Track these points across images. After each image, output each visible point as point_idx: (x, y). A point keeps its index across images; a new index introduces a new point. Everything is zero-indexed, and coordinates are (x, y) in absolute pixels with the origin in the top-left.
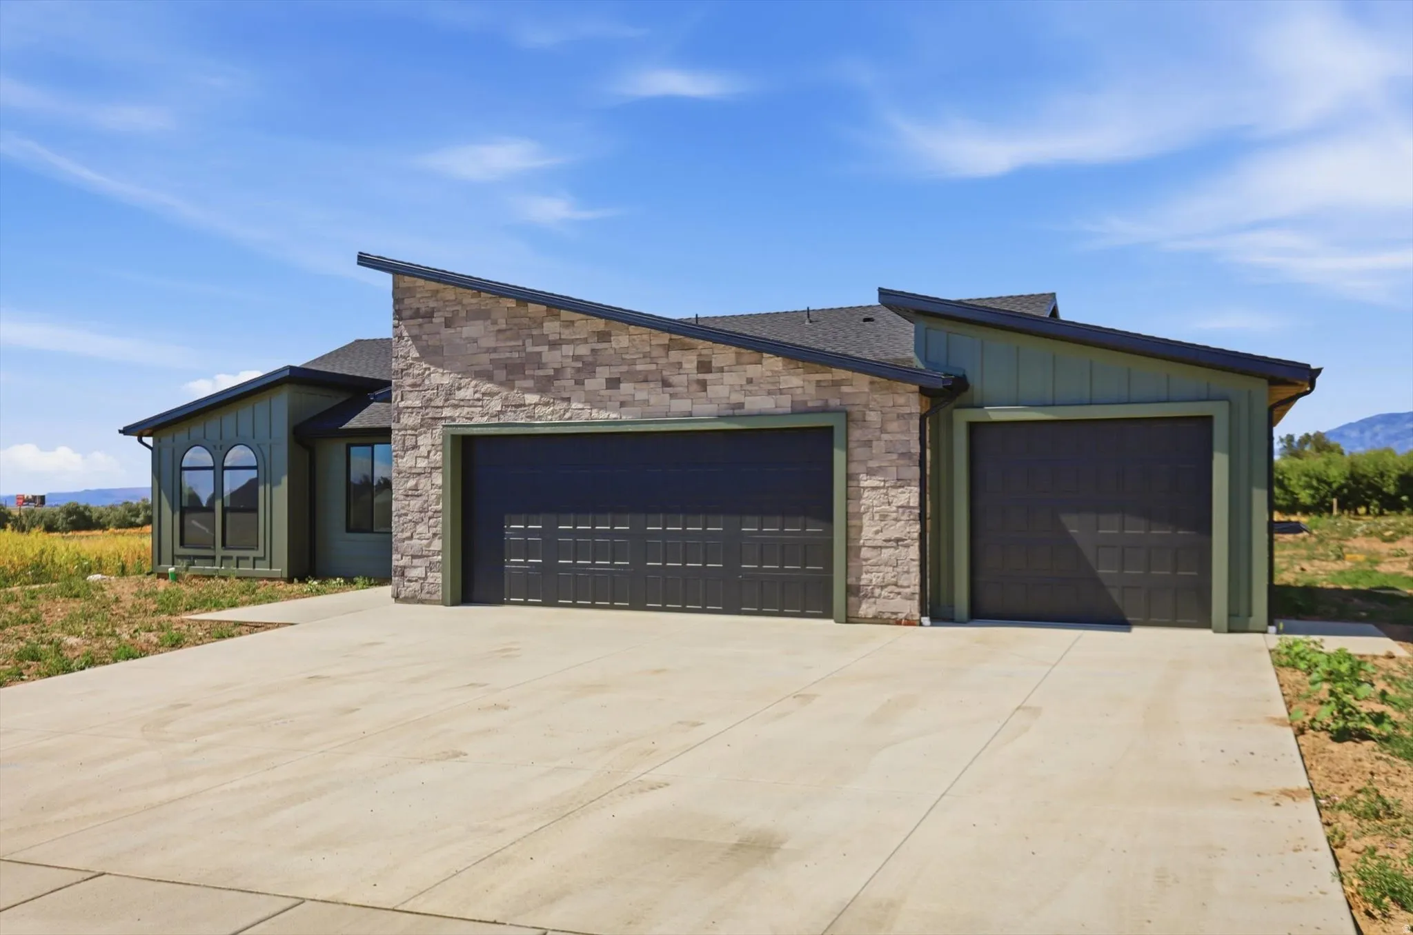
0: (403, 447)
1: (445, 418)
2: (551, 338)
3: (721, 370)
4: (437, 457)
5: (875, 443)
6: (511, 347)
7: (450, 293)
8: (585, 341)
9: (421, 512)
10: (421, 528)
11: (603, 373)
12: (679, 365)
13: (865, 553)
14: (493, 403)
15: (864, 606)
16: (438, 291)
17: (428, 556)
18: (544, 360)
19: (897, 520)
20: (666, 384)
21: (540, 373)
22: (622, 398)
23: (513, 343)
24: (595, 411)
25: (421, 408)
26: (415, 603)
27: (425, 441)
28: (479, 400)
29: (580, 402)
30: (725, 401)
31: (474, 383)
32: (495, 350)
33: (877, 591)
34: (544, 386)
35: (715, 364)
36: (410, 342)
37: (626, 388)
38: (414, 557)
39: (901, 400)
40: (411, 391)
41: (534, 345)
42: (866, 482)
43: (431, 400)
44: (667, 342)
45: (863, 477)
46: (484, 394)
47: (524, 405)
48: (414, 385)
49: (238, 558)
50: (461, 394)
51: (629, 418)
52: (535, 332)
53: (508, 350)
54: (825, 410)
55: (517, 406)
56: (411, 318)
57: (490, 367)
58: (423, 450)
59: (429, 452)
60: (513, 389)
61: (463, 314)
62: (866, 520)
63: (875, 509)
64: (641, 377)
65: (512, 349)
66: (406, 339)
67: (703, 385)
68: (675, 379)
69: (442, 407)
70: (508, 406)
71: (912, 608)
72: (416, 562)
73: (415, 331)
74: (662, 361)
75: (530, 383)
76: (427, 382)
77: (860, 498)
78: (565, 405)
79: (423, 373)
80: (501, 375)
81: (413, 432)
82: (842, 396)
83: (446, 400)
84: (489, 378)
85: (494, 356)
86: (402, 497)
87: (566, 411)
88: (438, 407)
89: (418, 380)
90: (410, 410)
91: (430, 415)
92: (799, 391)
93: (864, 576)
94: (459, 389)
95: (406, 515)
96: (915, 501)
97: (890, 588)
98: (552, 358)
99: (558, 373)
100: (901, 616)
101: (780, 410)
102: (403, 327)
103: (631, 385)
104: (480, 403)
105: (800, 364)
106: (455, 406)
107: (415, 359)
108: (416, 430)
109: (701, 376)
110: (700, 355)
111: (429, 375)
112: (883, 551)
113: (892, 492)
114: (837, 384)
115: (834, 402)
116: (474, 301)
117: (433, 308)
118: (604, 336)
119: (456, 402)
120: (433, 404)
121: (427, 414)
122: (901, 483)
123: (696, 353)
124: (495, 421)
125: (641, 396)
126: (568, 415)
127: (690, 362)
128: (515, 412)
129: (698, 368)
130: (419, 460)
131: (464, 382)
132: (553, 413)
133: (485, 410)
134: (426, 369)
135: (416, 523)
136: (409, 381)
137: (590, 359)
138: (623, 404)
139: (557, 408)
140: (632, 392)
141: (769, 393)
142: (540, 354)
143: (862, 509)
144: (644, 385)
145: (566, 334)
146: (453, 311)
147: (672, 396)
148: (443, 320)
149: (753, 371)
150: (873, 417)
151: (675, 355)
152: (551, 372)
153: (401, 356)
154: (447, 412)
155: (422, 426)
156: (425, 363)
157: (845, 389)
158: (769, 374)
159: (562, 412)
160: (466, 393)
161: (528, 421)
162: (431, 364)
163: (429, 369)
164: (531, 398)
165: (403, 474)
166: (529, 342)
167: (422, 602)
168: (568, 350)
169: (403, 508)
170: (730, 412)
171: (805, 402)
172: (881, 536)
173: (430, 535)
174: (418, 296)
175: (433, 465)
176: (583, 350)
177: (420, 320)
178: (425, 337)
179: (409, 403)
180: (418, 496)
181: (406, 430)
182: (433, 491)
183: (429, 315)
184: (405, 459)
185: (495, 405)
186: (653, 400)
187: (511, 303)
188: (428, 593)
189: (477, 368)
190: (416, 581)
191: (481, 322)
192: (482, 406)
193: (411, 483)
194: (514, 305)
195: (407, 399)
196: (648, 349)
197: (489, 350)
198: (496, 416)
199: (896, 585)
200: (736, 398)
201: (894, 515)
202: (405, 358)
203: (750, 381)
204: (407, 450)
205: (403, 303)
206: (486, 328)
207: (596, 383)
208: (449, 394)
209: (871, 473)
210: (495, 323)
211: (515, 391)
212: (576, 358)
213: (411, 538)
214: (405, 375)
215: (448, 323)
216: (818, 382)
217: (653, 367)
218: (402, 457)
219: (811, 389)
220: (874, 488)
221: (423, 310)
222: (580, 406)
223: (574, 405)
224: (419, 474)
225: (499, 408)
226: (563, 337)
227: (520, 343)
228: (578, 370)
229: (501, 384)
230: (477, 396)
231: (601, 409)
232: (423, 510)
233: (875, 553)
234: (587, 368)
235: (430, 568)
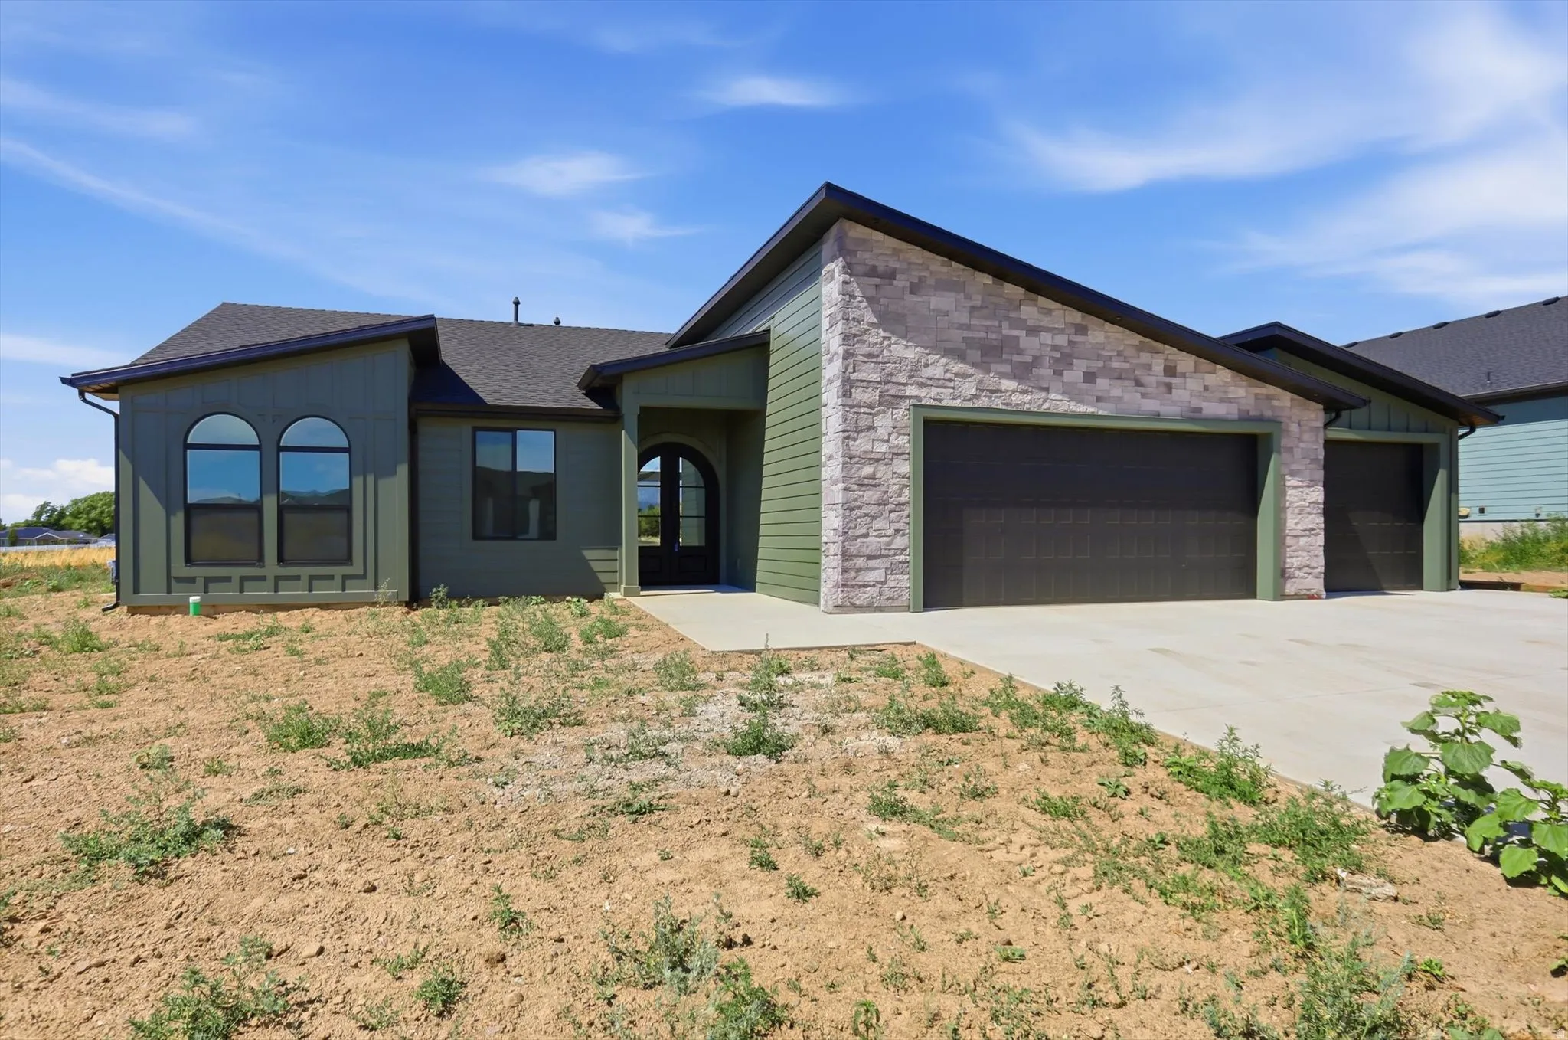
0: (857, 427)
1: (910, 397)
2: (1030, 323)
3: (1183, 375)
4: (903, 441)
5: (1295, 450)
6: (987, 327)
7: (915, 254)
8: (1062, 331)
9: (879, 505)
10: (877, 524)
11: (1080, 367)
12: (1149, 367)
13: (1289, 541)
14: (966, 385)
15: (1288, 585)
16: (901, 251)
17: (887, 556)
18: (1022, 346)
19: (1310, 513)
20: (1138, 383)
21: (1016, 358)
22: (1099, 394)
23: (988, 323)
24: (1072, 403)
25: (879, 383)
26: (870, 612)
27: (884, 422)
28: (950, 380)
29: (1056, 392)
30: (1187, 404)
31: (944, 361)
32: (968, 327)
33: (1297, 573)
34: (1023, 372)
35: (1179, 369)
36: (865, 304)
37: (1102, 383)
38: (870, 557)
39: (1313, 416)
40: (865, 362)
41: (1011, 327)
42: (1291, 481)
43: (891, 374)
44: (1137, 343)
45: (1288, 477)
46: (956, 375)
47: (1001, 392)
48: (870, 355)
49: (311, 578)
50: (929, 372)
51: (1105, 413)
52: (1013, 315)
53: (984, 329)
54: (1260, 419)
55: (993, 392)
56: (867, 275)
57: (964, 346)
58: (882, 433)
59: (890, 435)
60: (988, 372)
61: (931, 281)
62: (1289, 512)
63: (1296, 505)
64: (1116, 375)
65: (987, 330)
66: (859, 299)
67: (1169, 388)
68: (1146, 379)
69: (905, 385)
70: (982, 391)
71: (1318, 585)
72: (872, 563)
73: (872, 292)
74: (1135, 361)
75: (1007, 368)
76: (886, 354)
77: (1285, 496)
78: (1044, 394)
79: (882, 343)
80: (975, 355)
81: (870, 411)
82: (1273, 408)
83: (911, 377)
84: (961, 357)
85: (966, 334)
86: (856, 487)
87: (1045, 401)
88: (899, 384)
89: (876, 350)
90: (865, 384)
91: (891, 392)
92: (1244, 401)
93: (1288, 560)
94: (927, 365)
95: (859, 508)
96: (1321, 499)
97: (1306, 569)
98: (1030, 344)
99: (1036, 361)
100: (1313, 591)
101: (1230, 417)
102: (855, 285)
103: (1107, 381)
104: (952, 384)
105: (1244, 377)
106: (922, 385)
107: (872, 324)
108: (873, 409)
109: (1168, 380)
110: (1166, 360)
111: (889, 345)
112: (1302, 539)
113: (1307, 490)
114: (1269, 398)
115: (1268, 413)
116: (945, 269)
117: (895, 269)
118: (1081, 330)
119: (923, 380)
120: (894, 379)
121: (887, 391)
122: (1312, 484)
123: (1163, 357)
124: (969, 405)
125: (1116, 392)
126: (1046, 406)
127: (1158, 366)
128: (990, 397)
129: (1165, 370)
130: (876, 443)
131: (932, 358)
132: (1030, 402)
133: (957, 393)
134: (885, 338)
135: (874, 518)
136: (865, 349)
137: (1067, 350)
138: (1099, 399)
139: (1036, 396)
140: (1107, 388)
141: (1222, 400)
142: (1017, 338)
143: (1287, 504)
144: (1119, 382)
145: (1045, 321)
146: (920, 278)
147: (1143, 395)
148: (908, 284)
149: (1211, 379)
150: (1294, 428)
151: (1145, 357)
152: (1029, 359)
153: (854, 319)
154: (911, 391)
155: (880, 404)
156: (885, 331)
157: (1275, 403)
158: (1221, 383)
159: (1040, 401)
160: (936, 371)
161: (1005, 407)
162: (893, 333)
163: (889, 338)
164: (1008, 384)
165: (856, 460)
166: (1005, 324)
167: (880, 609)
168: (1046, 338)
169: (856, 500)
170: (1192, 414)
171: (1248, 411)
172: (1299, 527)
173: (891, 531)
174: (876, 251)
175: (895, 451)
176: (1062, 340)
177: (877, 280)
178: (883, 301)
179: (863, 376)
180: (875, 486)
181: (860, 407)
182: (894, 481)
183: (891, 275)
184: (858, 442)
185: (969, 388)
186: (1127, 397)
187: (988, 279)
188: (889, 599)
189: (949, 345)
190: (874, 586)
191: (953, 294)
192: (953, 388)
193: (868, 470)
194: (990, 282)
195: (860, 371)
196: (1121, 348)
197: (961, 327)
198: (969, 400)
199: (1308, 566)
200: (1195, 403)
201: (1308, 509)
202: (859, 322)
203: (1206, 388)
204: (861, 431)
205: (856, 256)
206: (957, 300)
207: (1074, 376)
208: (914, 371)
209: (1293, 474)
210: (968, 297)
211: (992, 375)
212: (1055, 348)
213: (866, 536)
214: (858, 342)
215: (914, 289)
216: (1256, 394)
217: (1126, 366)
218: (855, 440)
219: (1251, 400)
220: (1295, 487)
221: (881, 268)
222: (1060, 397)
223: (1052, 396)
224: (877, 460)
225: (973, 391)
226: (1042, 324)
227: (996, 324)
228: (1057, 360)
229: (974, 365)
230: (948, 375)
231: (1079, 402)
232: (882, 503)
233: (1295, 540)
234: (1064, 359)
235: (892, 570)
